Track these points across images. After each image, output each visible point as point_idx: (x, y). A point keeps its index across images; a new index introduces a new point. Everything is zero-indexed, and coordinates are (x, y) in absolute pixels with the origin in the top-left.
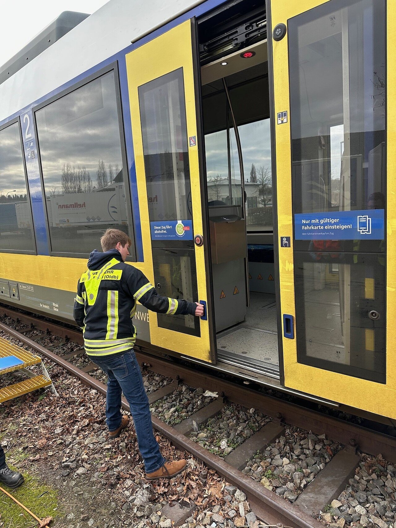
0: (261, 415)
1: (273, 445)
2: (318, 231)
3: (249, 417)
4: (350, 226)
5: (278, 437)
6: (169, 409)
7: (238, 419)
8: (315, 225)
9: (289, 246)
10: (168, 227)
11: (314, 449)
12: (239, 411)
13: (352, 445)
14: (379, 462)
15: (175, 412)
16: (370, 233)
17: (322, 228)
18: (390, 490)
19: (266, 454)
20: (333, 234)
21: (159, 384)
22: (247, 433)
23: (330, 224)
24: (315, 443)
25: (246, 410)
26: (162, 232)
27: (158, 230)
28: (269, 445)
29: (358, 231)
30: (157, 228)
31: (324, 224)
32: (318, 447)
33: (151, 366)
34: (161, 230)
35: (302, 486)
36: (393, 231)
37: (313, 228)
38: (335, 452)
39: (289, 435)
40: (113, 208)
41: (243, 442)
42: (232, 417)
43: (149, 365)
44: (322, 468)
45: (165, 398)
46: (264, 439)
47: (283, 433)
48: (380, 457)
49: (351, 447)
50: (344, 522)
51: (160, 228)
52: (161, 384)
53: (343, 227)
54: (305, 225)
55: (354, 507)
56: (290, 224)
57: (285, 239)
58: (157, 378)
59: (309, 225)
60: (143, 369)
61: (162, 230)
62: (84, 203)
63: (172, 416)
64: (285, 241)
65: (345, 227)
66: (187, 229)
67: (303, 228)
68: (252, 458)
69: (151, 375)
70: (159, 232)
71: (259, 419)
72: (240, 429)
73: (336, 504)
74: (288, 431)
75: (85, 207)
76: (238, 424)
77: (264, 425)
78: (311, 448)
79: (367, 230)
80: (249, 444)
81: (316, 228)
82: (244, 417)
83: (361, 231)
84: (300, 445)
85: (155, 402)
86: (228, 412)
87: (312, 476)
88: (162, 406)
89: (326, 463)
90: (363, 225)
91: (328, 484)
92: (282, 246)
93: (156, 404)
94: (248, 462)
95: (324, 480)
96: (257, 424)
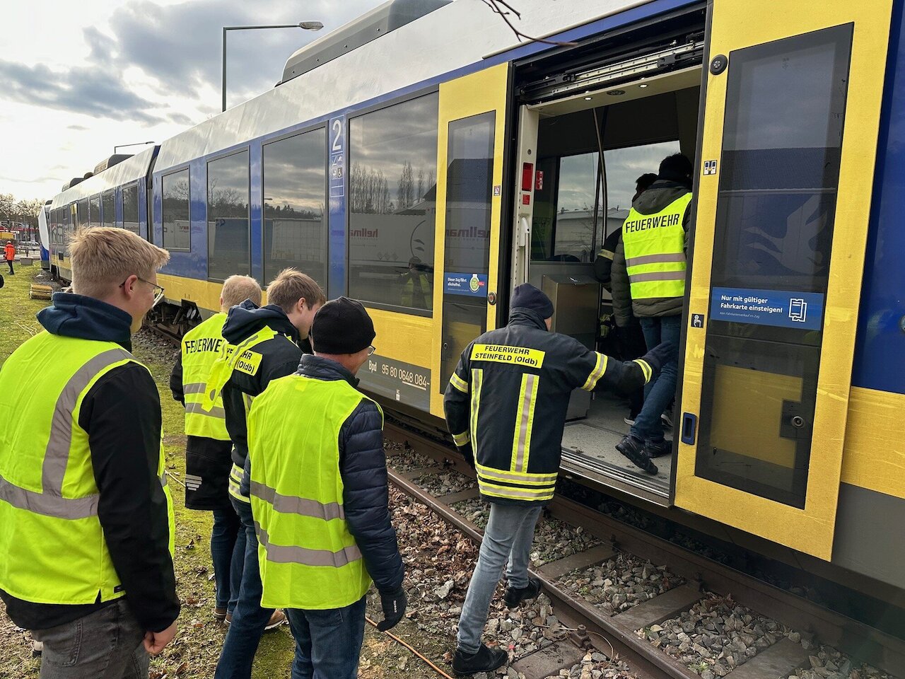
0: (591, 536)
1: (598, 567)
2: (741, 311)
3: (574, 537)
4: (780, 310)
5: (606, 561)
6: (473, 512)
7: (559, 536)
8: (737, 303)
9: (702, 327)
10: (462, 280)
11: (649, 578)
12: (562, 529)
13: (696, 580)
14: (726, 602)
15: (480, 516)
16: (804, 321)
17: (746, 308)
18: (727, 628)
19: (587, 573)
20: (758, 317)
21: (463, 485)
22: (567, 551)
23: (756, 304)
24: (651, 573)
25: (572, 528)
26: (456, 284)
27: (452, 282)
28: (592, 567)
29: (790, 316)
30: (451, 280)
31: (749, 304)
32: (653, 578)
33: (455, 464)
34: (454, 282)
35: (621, 607)
36: (831, 321)
37: (734, 307)
38: (673, 586)
39: (621, 561)
40: (420, 243)
41: (560, 558)
42: (552, 533)
43: (452, 462)
44: (652, 597)
45: (469, 501)
46: (587, 560)
47: (614, 559)
48: (729, 598)
49: (695, 582)
50: (659, 643)
51: (453, 280)
52: (465, 486)
53: (772, 310)
54: (726, 302)
55: (677, 634)
56: (706, 300)
57: (696, 317)
58: (461, 479)
59: (730, 302)
60: (445, 465)
61: (456, 282)
62: (377, 230)
63: (475, 519)
64: (697, 320)
65: (774, 310)
66: (481, 284)
67: (722, 306)
68: (567, 575)
69: (454, 475)
70: (453, 284)
71: (586, 540)
72: (559, 545)
73: (656, 628)
74: (620, 557)
75: (377, 236)
76: (557, 541)
77: (590, 548)
78: (645, 577)
79: (801, 317)
80: (566, 561)
81: (738, 307)
82: (567, 535)
83: (793, 317)
84: (632, 573)
85: (456, 503)
86: (548, 527)
87: (636, 602)
88: (465, 509)
89: (658, 594)
90: (797, 310)
91: (653, 611)
92: (693, 325)
93: (457, 505)
94: (561, 577)
95: (649, 607)
96: (582, 545)
